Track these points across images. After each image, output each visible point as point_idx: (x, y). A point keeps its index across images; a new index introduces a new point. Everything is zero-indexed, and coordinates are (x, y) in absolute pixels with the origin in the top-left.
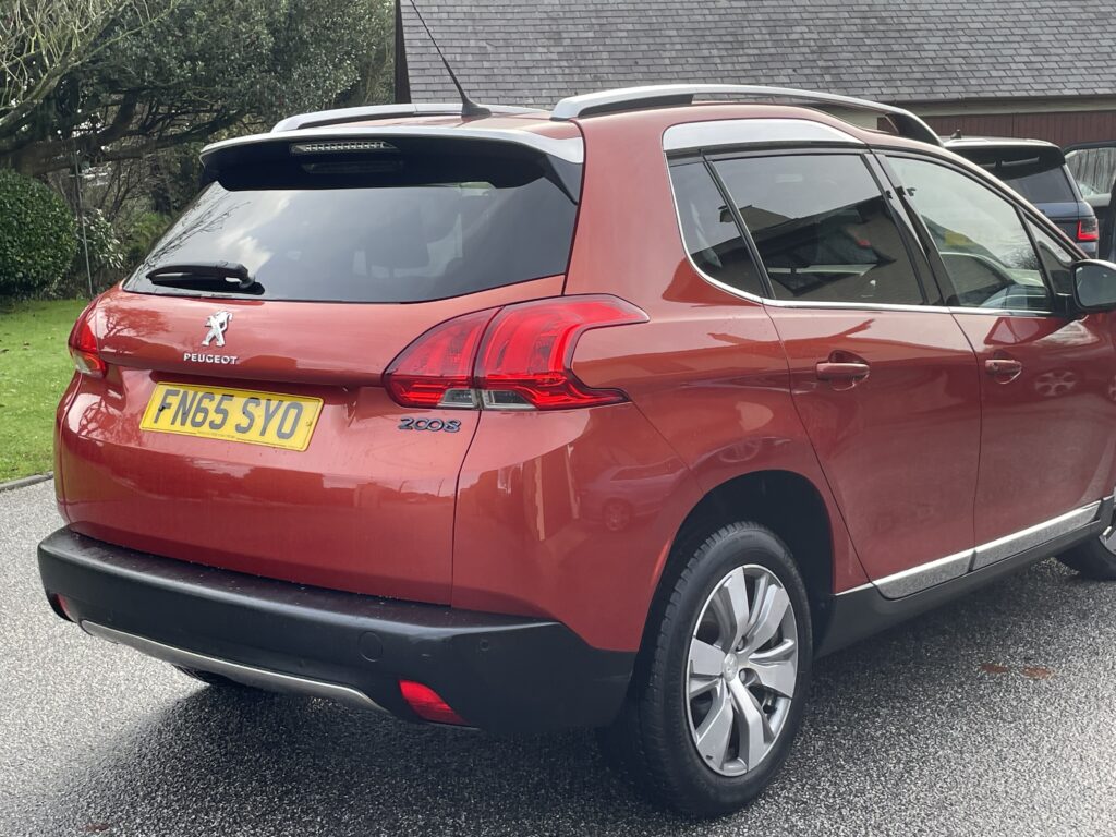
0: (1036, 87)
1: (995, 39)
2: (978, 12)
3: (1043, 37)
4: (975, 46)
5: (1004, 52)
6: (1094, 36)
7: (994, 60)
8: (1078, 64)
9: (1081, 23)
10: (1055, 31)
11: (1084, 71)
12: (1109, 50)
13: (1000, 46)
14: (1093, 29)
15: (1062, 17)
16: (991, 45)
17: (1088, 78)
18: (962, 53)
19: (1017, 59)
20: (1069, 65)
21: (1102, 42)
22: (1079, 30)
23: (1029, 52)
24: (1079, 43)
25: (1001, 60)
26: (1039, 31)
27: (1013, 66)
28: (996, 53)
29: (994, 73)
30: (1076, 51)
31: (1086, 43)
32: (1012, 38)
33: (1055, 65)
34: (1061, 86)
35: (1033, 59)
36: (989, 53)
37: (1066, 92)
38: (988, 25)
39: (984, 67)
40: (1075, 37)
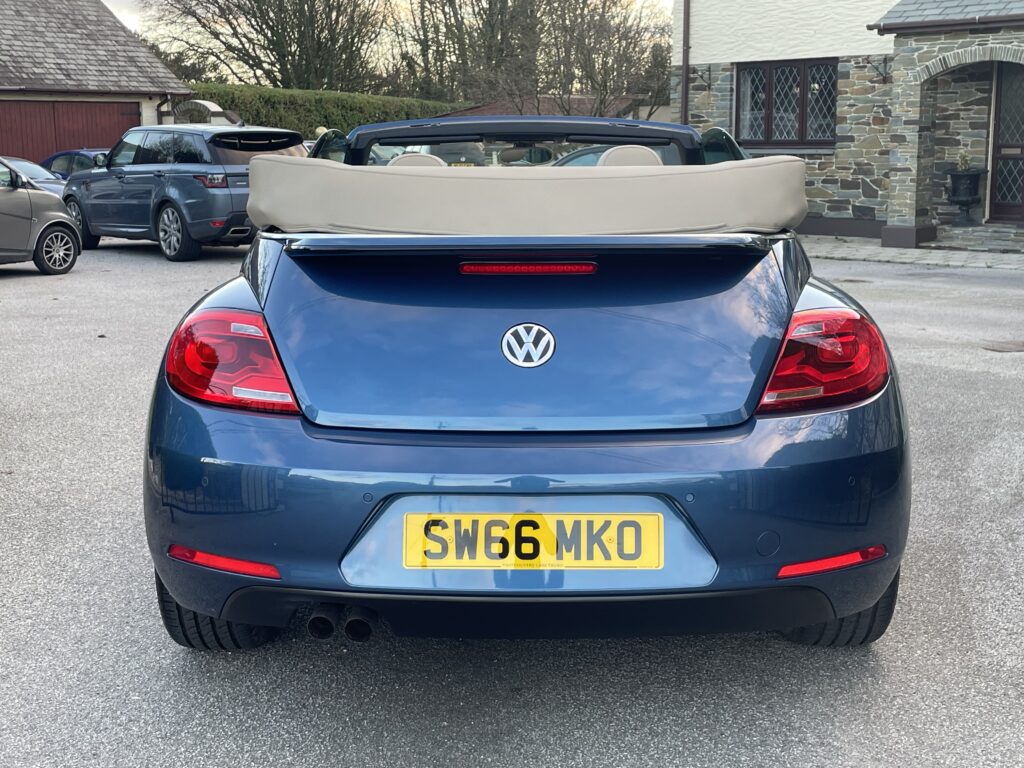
0: (70, 82)
1: (27, 44)
2: (6, 22)
3: (57, 45)
4: (15, 48)
5: (37, 54)
6: (93, 47)
7: (31, 60)
8: (89, 67)
9: (78, 36)
10: (64, 40)
11: (96, 73)
12: (105, 58)
13: (31, 49)
14: (89, 42)
15: (64, 30)
16: (25, 48)
17: (101, 78)
18: (6, 53)
19: (47, 60)
20: (83, 67)
21: (100, 52)
22: (80, 42)
23: (53, 56)
24: (84, 52)
25: (37, 61)
26: (52, 40)
27: (46, 65)
28: (31, 54)
29: (36, 70)
30: (84, 57)
31: (90, 53)
32: (38, 44)
33: (74, 67)
34: (85, 83)
35: (59, 61)
36: (25, 54)
37: (91, 88)
38: (17, 33)
39: (26, 65)
40: (80, 46)
